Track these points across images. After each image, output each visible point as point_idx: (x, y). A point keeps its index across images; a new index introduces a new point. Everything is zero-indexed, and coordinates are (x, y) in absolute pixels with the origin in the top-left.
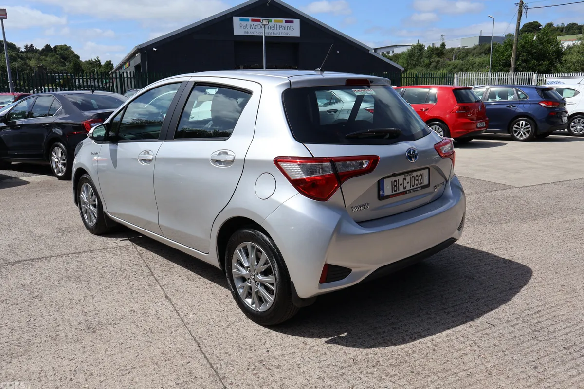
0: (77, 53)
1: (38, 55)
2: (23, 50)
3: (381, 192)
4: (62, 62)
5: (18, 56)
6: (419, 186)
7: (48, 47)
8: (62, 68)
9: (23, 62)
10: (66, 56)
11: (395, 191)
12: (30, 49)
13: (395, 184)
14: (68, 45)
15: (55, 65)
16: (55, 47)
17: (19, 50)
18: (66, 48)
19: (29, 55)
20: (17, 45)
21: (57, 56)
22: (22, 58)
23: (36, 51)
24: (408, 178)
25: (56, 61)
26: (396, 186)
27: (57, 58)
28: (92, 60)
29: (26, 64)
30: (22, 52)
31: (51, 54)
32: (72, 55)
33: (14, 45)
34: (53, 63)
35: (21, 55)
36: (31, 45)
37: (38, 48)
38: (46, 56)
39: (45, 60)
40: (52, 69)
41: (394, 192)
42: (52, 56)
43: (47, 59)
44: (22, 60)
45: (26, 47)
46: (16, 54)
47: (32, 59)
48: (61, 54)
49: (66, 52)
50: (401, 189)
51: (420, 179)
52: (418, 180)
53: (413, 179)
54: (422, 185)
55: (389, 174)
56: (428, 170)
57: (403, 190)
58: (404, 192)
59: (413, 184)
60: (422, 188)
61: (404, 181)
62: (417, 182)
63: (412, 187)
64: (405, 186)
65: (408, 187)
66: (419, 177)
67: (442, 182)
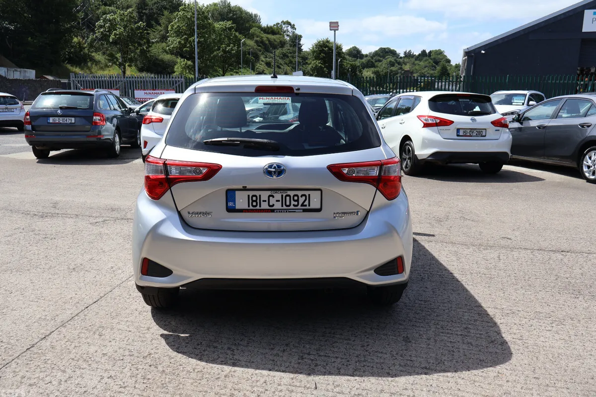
0: (449, 57)
1: (413, 60)
2: (402, 56)
3: (231, 204)
4: (433, 66)
5: (396, 61)
6: (300, 207)
7: (424, 52)
8: (432, 72)
9: (400, 66)
10: (438, 60)
11: (254, 206)
12: (408, 55)
13: (254, 199)
14: (442, 50)
15: (426, 69)
16: (430, 52)
17: (399, 56)
18: (440, 53)
19: (405, 60)
20: (398, 52)
21: (430, 60)
22: (399, 63)
23: (413, 56)
24: (277, 196)
25: (428, 65)
26: (255, 201)
27: (430, 62)
28: (459, 64)
29: (401, 68)
30: (401, 58)
31: (425, 58)
32: (444, 59)
33: (396, 51)
34: (425, 67)
35: (398, 60)
36: (410, 51)
37: (415, 54)
38: (420, 60)
39: (419, 65)
40: (422, 73)
41: (252, 208)
42: (426, 61)
43: (420, 63)
44: (399, 65)
45: (405, 53)
46: (395, 60)
47: (408, 64)
48: (434, 58)
49: (438, 56)
50: (265, 206)
51: (301, 200)
52: (298, 201)
53: (288, 198)
54: (307, 207)
55: (248, 187)
56: (320, 192)
57: (268, 207)
58: (268, 209)
59: (288, 203)
60: (304, 211)
61: (271, 198)
62: (296, 203)
63: (285, 207)
64: (271, 204)
65: (278, 206)
66: (300, 198)
67: (356, 211)
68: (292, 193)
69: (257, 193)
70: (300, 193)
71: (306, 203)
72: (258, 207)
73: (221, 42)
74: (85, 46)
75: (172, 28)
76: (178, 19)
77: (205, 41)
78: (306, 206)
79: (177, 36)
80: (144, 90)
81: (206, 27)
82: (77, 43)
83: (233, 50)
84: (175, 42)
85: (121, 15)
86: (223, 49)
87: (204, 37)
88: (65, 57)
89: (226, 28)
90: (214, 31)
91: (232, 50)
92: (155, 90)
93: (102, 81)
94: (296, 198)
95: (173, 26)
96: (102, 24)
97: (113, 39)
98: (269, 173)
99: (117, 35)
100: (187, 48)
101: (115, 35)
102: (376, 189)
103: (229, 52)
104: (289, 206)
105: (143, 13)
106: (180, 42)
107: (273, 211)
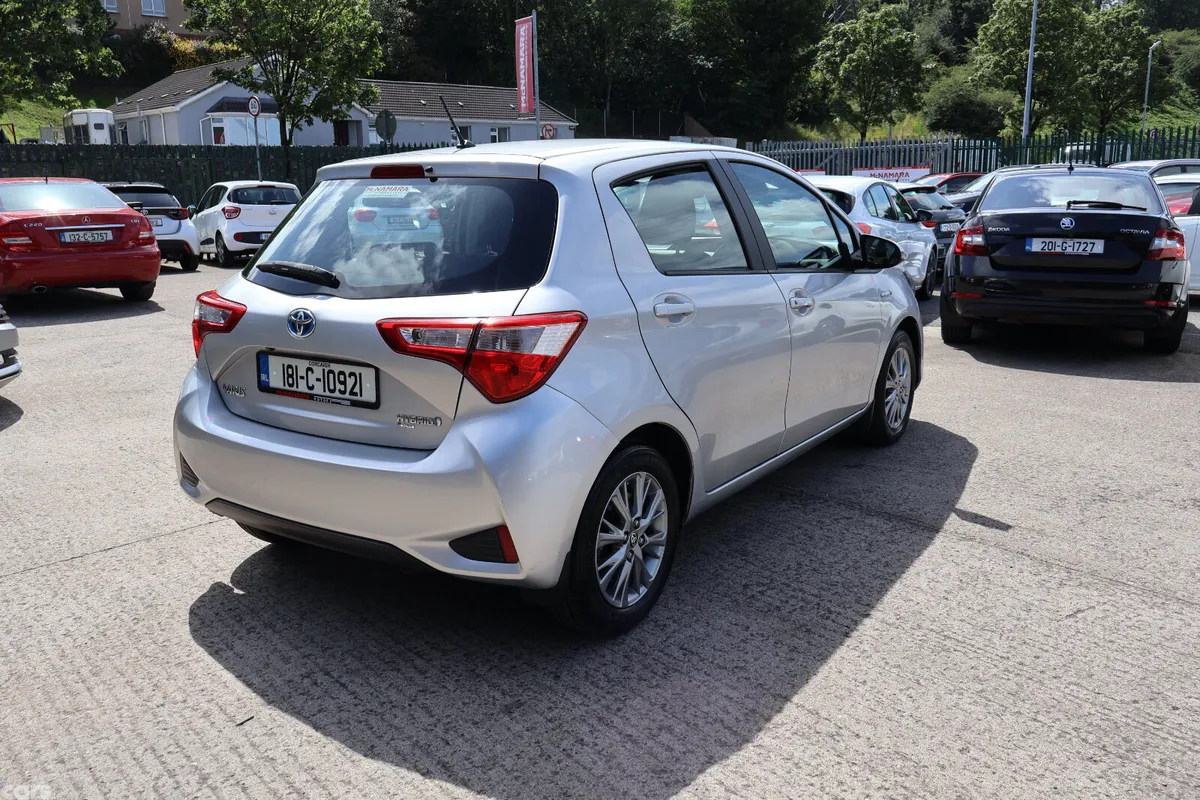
3: (263, 377)
6: (347, 396)
11: (291, 385)
13: (290, 372)
24: (318, 371)
26: (291, 376)
41: (287, 387)
50: (302, 387)
51: (350, 382)
52: (344, 383)
53: (331, 376)
54: (358, 398)
55: (278, 349)
56: (373, 371)
57: (306, 390)
58: (306, 394)
59: (332, 387)
60: (355, 404)
61: (310, 373)
62: (342, 388)
63: (328, 393)
64: (310, 385)
65: (319, 389)
66: (348, 378)
67: (434, 417)
68: (336, 368)
69: (293, 362)
70: (348, 369)
71: (357, 390)
72: (294, 389)
73: (1096, 55)
74: (834, 86)
75: (985, 34)
76: (1000, 13)
77: (1058, 55)
78: (356, 394)
79: (995, 49)
80: (871, 168)
81: (1063, 25)
82: (820, 83)
83: (1127, 70)
84: (986, 64)
85: (868, 21)
86: (1103, 70)
87: (1053, 47)
88: (795, 111)
89: (1118, 20)
90: (1082, 29)
91: (1125, 68)
92: (890, 168)
93: (807, 154)
94: (342, 378)
95: (988, 30)
96: (832, 43)
97: (845, 70)
98: (294, 326)
99: (854, 60)
100: (1014, 73)
101: (851, 60)
102: (462, 376)
103: (1118, 74)
104: (333, 391)
105: (962, 8)
106: (996, 64)
107: (311, 397)
